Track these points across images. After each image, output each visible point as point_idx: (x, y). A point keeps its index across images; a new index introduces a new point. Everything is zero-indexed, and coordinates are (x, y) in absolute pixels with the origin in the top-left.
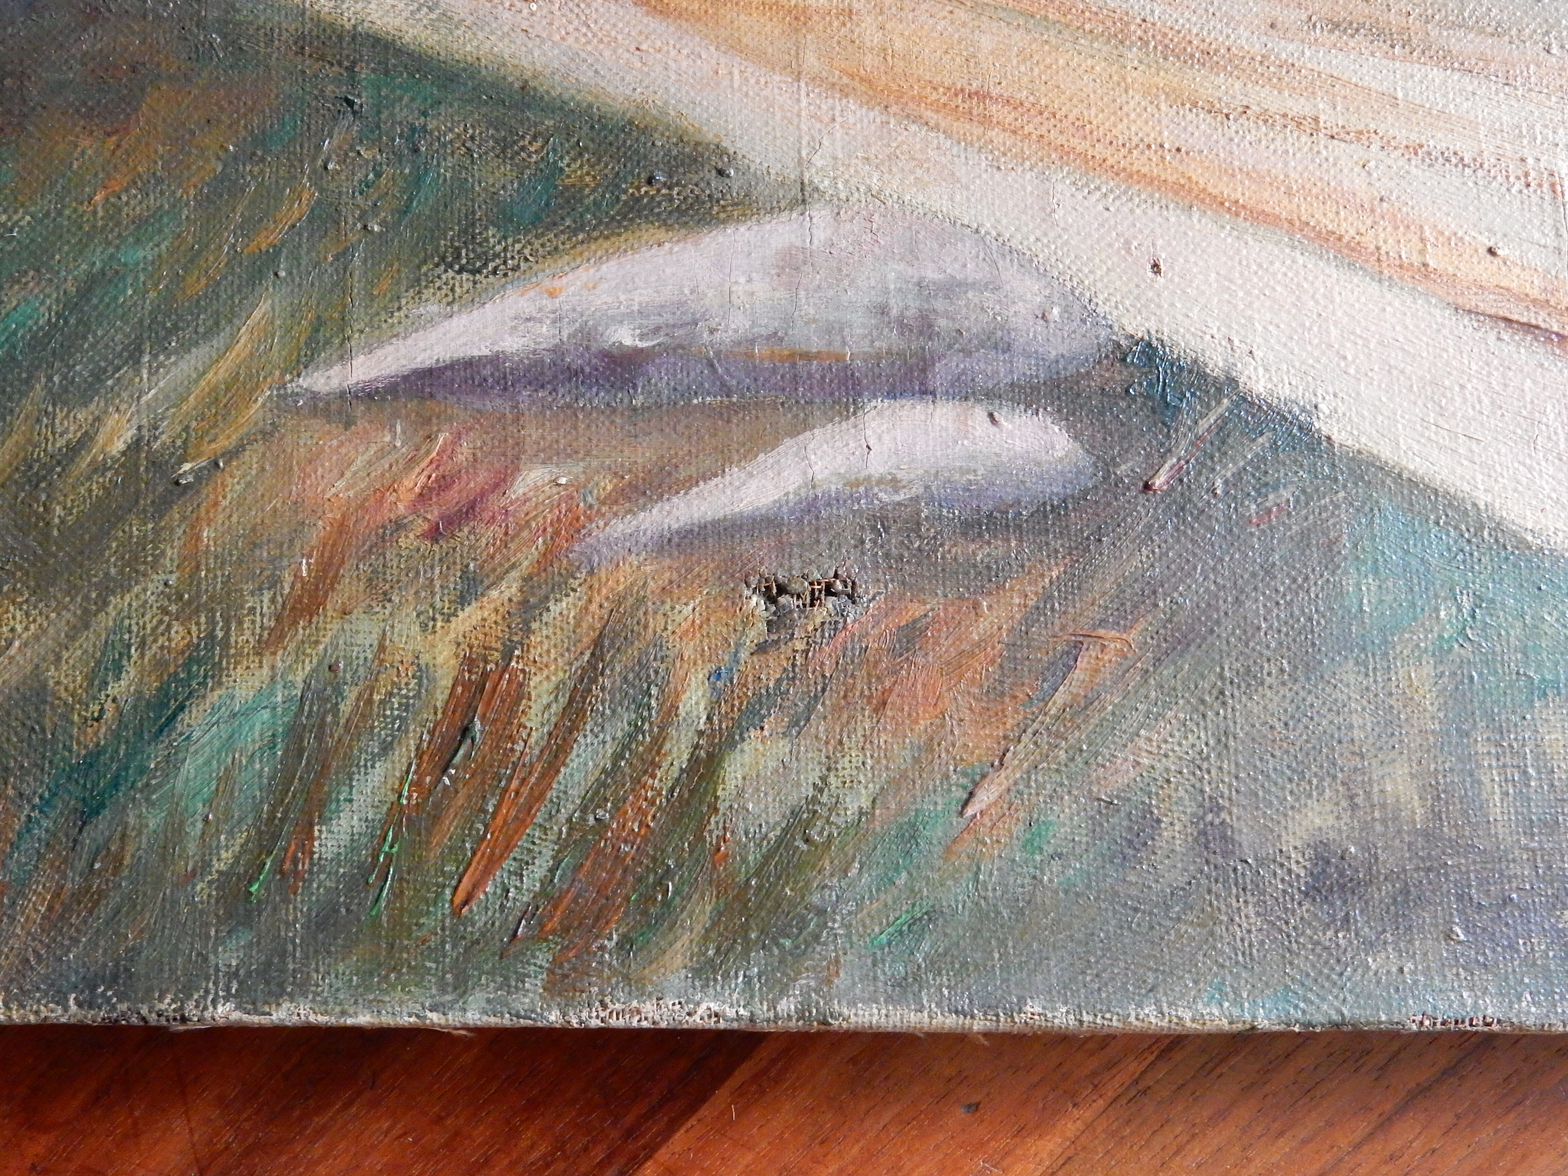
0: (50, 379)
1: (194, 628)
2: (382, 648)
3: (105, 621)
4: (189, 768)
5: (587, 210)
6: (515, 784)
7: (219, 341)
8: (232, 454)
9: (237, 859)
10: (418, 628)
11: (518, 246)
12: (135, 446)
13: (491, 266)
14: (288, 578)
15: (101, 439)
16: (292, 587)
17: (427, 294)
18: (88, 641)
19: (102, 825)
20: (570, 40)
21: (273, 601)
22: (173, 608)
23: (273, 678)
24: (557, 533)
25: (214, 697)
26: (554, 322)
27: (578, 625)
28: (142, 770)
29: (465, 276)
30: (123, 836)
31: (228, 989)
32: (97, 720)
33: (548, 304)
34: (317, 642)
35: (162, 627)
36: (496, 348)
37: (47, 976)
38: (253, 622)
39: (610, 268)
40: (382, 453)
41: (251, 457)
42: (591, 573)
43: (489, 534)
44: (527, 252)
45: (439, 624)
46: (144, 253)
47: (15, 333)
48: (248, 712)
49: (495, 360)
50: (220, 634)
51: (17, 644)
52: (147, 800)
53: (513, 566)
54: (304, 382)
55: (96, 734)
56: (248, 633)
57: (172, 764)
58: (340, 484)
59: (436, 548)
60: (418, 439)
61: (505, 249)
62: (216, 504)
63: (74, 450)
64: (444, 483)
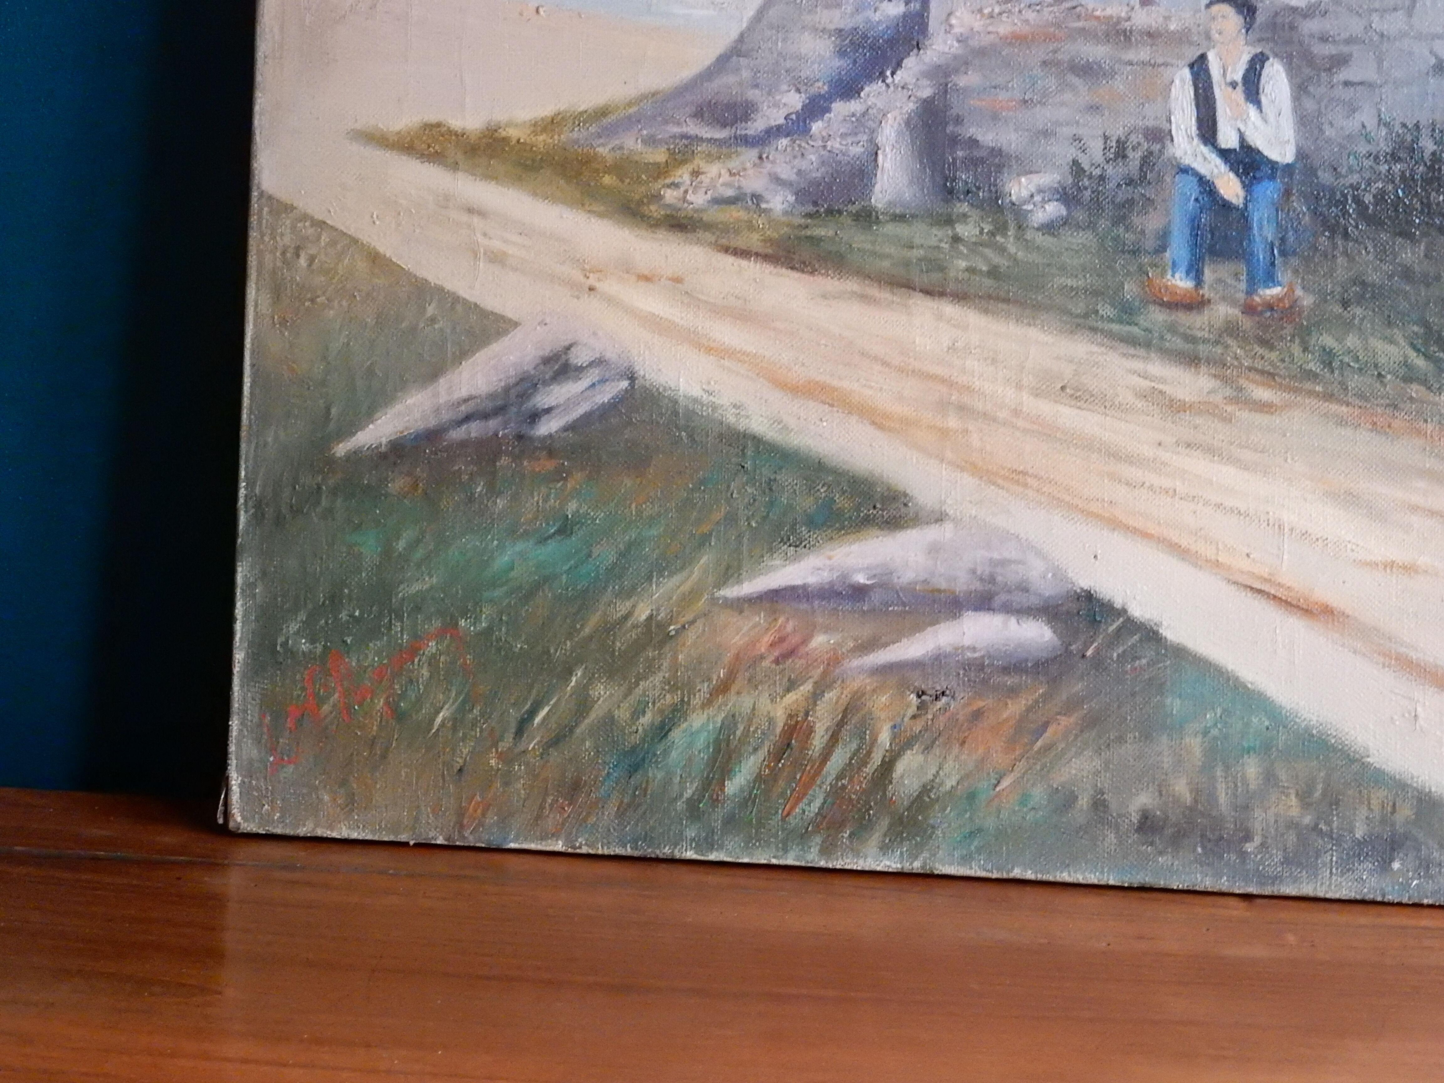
0: (614, 588)
1: (675, 697)
2: (754, 709)
3: (639, 690)
4: (674, 754)
5: (846, 520)
6: (808, 768)
7: (685, 573)
8: (692, 623)
9: (693, 794)
10: (769, 701)
11: (815, 536)
12: (650, 618)
13: (803, 544)
14: (715, 677)
15: (636, 614)
16: (717, 681)
17: (775, 556)
18: (632, 699)
19: (638, 776)
20: (840, 440)
21: (708, 686)
22: (667, 687)
23: (709, 719)
24: (828, 664)
25: (684, 726)
26: (830, 570)
27: (836, 703)
28: (655, 755)
29: (792, 548)
30: (647, 781)
31: (691, 845)
32: (636, 732)
33: (828, 562)
34: (727, 705)
35: (662, 696)
36: (805, 581)
37: (618, 837)
38: (700, 695)
39: (855, 547)
40: (754, 627)
41: (699, 624)
42: (843, 681)
43: (800, 663)
44: (819, 538)
45: (778, 700)
46: (654, 532)
47: (599, 566)
48: (698, 732)
49: (804, 587)
50: (686, 699)
51: (602, 699)
52: (657, 767)
53: (810, 677)
54: (722, 593)
55: (636, 738)
56: (697, 700)
57: (666, 752)
58: (738, 637)
59: (778, 667)
60: (770, 620)
61: (810, 537)
62: (684, 644)
63: (626, 617)
64: (782, 640)
